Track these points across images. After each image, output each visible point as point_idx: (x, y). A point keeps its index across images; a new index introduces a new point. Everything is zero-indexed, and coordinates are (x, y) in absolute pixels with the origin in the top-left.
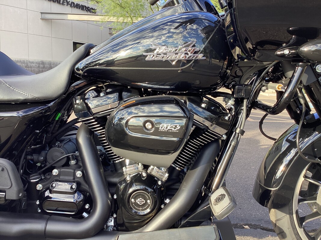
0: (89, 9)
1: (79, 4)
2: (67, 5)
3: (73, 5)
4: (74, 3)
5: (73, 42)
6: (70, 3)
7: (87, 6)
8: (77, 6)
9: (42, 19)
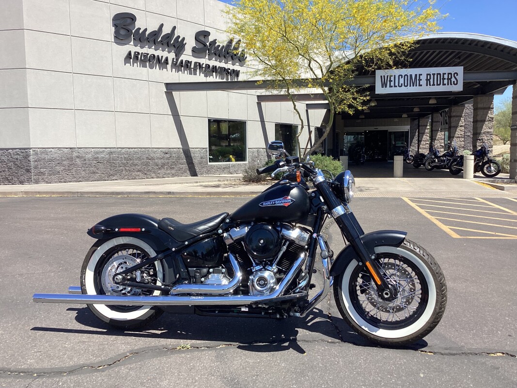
0: (230, 71)
1: (216, 66)
2: (200, 69)
4: (209, 65)
5: (209, 119)
6: (204, 66)
7: (226, 68)
8: (213, 69)
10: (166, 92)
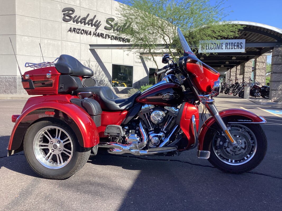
0: (125, 39)
1: (117, 37)
2: (108, 38)
3: (112, 38)
4: (113, 36)
5: (112, 64)
6: (110, 36)
7: (123, 37)
8: (116, 38)
9: (90, 49)
10: (89, 49)
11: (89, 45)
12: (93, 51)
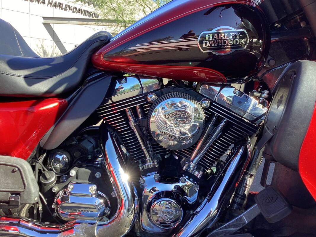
10: (43, 23)
11: (42, 17)
12: (47, 26)
